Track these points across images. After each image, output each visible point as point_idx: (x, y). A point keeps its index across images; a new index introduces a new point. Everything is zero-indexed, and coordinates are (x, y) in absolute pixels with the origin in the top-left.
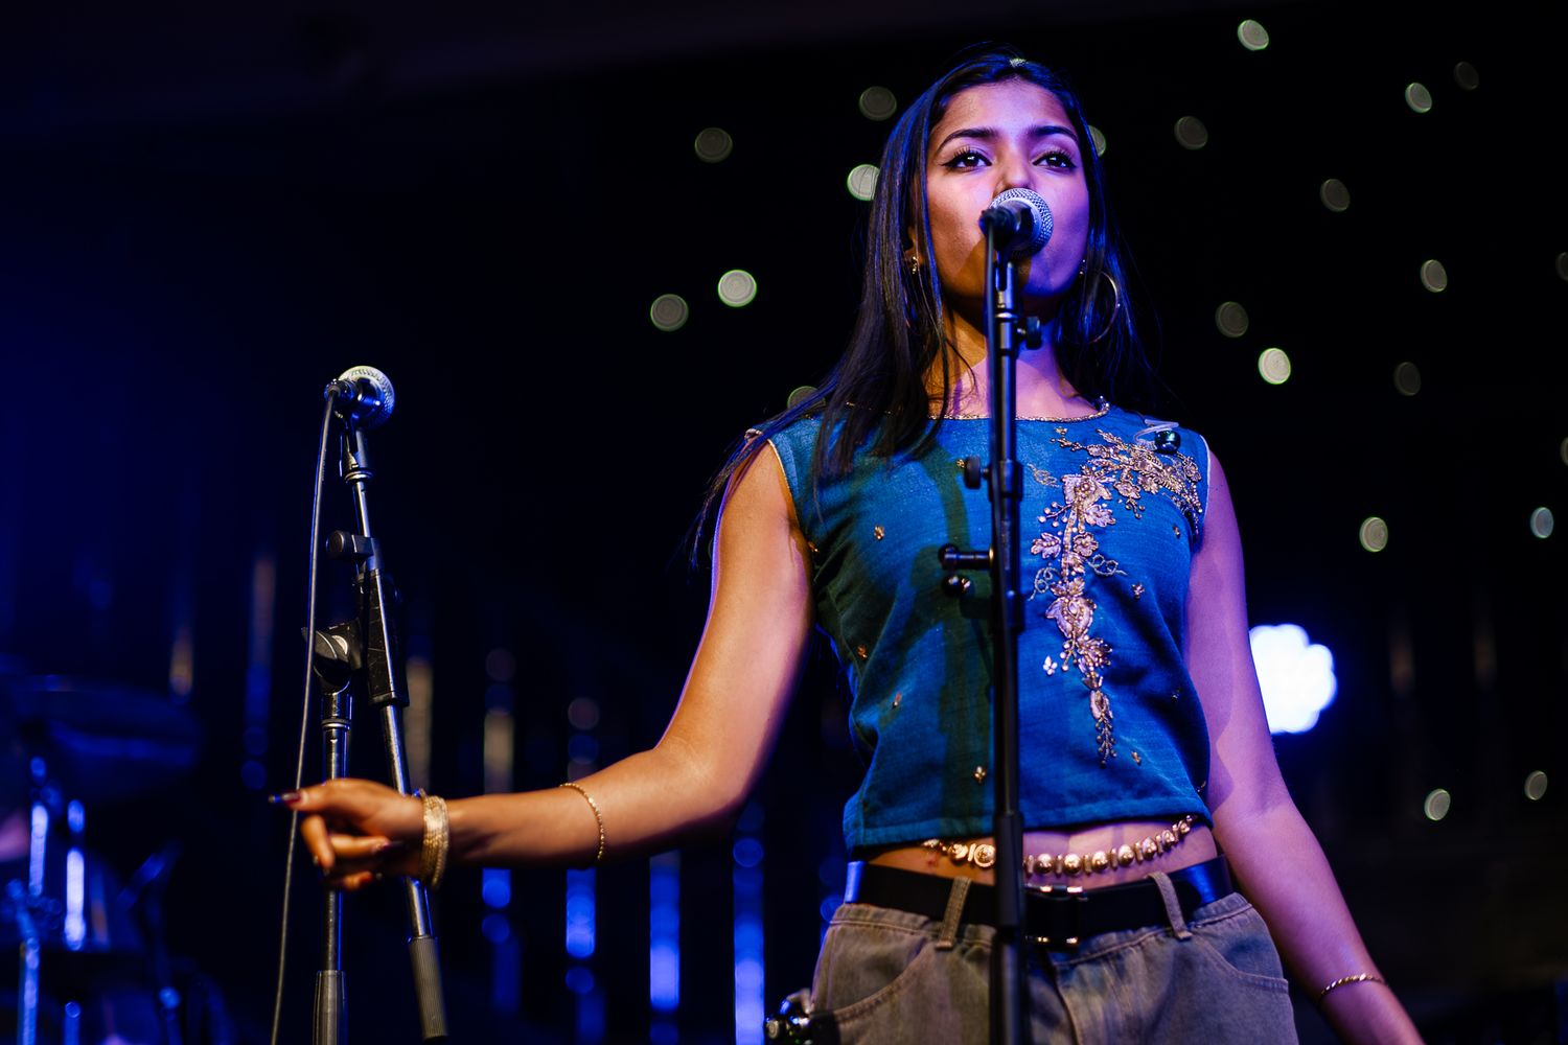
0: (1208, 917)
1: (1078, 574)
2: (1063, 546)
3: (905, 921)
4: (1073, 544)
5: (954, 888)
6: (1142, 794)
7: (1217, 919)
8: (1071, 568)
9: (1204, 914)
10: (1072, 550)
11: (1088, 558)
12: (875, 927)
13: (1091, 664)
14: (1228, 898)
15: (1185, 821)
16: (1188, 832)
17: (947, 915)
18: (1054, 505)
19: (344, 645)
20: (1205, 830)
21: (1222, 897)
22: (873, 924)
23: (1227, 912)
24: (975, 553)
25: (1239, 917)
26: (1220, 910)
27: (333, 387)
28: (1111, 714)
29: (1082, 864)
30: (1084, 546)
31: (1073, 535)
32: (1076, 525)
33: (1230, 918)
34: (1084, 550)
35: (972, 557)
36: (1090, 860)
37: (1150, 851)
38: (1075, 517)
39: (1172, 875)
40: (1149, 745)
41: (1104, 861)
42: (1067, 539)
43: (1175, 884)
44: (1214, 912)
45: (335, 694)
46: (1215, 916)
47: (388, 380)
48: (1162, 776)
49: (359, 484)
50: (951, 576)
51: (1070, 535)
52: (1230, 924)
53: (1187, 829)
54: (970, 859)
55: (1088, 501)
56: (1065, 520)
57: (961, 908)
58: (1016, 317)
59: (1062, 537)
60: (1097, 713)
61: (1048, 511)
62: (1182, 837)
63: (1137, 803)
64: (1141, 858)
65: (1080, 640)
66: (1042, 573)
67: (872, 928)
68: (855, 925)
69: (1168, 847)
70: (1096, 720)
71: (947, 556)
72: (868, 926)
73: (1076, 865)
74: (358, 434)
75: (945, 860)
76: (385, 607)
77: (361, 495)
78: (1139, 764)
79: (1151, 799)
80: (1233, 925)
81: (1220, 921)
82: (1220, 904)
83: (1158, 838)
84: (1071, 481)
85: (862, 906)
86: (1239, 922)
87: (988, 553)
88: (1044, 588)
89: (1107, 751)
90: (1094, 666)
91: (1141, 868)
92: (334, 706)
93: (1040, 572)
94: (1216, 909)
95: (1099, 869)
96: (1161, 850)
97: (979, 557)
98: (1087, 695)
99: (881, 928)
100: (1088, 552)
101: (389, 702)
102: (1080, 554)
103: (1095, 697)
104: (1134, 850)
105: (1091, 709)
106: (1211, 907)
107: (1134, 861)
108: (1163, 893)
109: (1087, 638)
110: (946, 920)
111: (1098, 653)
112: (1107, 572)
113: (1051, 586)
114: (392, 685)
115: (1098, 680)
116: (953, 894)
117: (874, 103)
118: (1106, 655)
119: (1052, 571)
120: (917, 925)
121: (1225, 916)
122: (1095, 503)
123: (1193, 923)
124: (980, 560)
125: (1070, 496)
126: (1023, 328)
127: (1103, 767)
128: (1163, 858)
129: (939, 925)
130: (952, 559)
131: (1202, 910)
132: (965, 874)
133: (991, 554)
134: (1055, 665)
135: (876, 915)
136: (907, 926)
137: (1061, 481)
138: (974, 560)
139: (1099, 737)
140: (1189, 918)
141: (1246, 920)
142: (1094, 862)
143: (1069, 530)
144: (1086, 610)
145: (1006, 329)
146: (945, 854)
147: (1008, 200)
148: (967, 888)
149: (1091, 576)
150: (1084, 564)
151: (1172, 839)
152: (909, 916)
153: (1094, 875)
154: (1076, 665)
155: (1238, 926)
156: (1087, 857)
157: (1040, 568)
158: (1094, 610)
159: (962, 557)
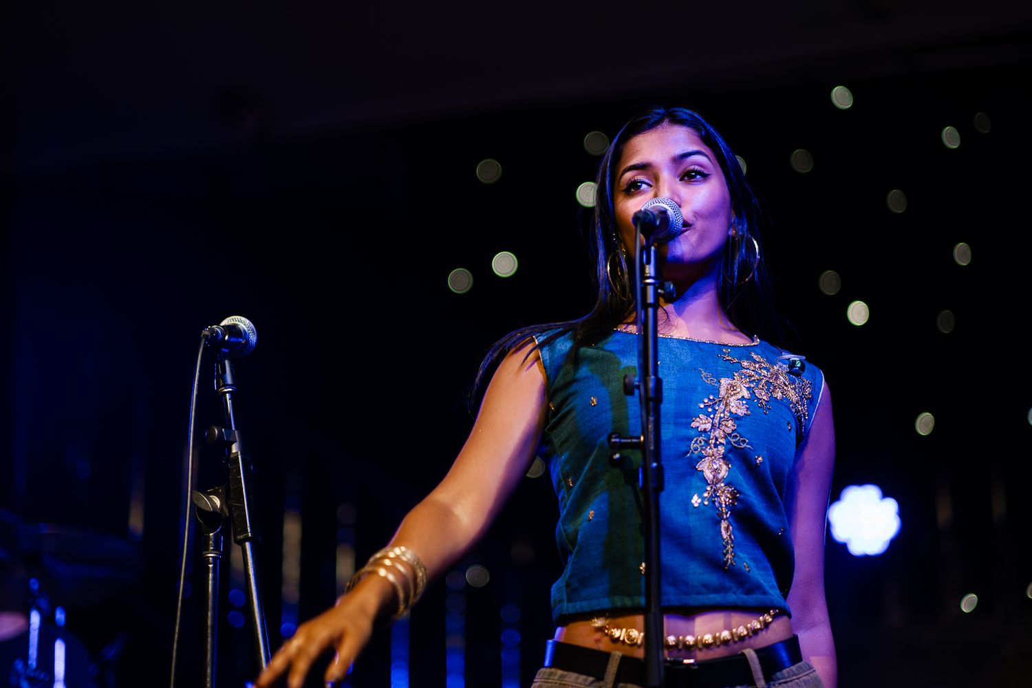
0: (783, 678)
1: (721, 443)
2: (713, 425)
3: (579, 681)
4: (720, 424)
5: (611, 659)
6: (749, 592)
7: (788, 680)
8: (717, 439)
9: (780, 676)
10: (719, 428)
11: (728, 434)
12: (560, 684)
13: (723, 503)
14: (797, 665)
15: (769, 614)
16: (771, 622)
17: (606, 677)
18: (711, 398)
19: (218, 502)
20: (785, 618)
21: (793, 664)
22: (558, 682)
23: (795, 675)
24: (631, 438)
25: (804, 678)
26: (791, 674)
27: (206, 332)
28: (732, 537)
29: (696, 642)
30: (726, 426)
31: (721, 418)
32: (723, 412)
33: (798, 679)
34: (727, 429)
35: (629, 441)
36: (702, 640)
37: (742, 635)
38: (723, 407)
39: (757, 651)
40: (754, 560)
41: (710, 641)
42: (716, 421)
43: (759, 658)
44: (787, 675)
45: (211, 534)
46: (788, 677)
47: (252, 325)
48: (762, 581)
49: (227, 395)
50: (615, 454)
51: (718, 419)
52: (797, 683)
53: (770, 620)
54: (621, 639)
55: (734, 397)
56: (717, 408)
57: (615, 672)
58: (657, 282)
59: (713, 419)
60: (725, 535)
61: (706, 401)
62: (766, 625)
63: (745, 597)
64: (736, 639)
65: (718, 486)
66: (697, 440)
67: (558, 685)
68: (547, 682)
69: (755, 632)
70: (724, 540)
71: (613, 440)
72: (556, 683)
73: (691, 643)
74: (227, 362)
75: (606, 639)
76: (244, 476)
77: (229, 402)
78: (749, 571)
79: (755, 596)
80: (800, 683)
81: (791, 681)
82: (791, 670)
83: (749, 625)
84: (725, 382)
85: (553, 670)
86: (804, 681)
87: (640, 438)
88: (697, 450)
89: (729, 561)
90: (725, 504)
91: (736, 646)
92: (211, 542)
93: (695, 439)
94: (788, 673)
95: (708, 646)
96: (751, 634)
97: (634, 440)
98: (719, 523)
99: (564, 685)
100: (729, 431)
101: (247, 539)
102: (723, 431)
103: (724, 525)
104: (732, 634)
105: (721, 532)
106: (785, 671)
107: (731, 642)
108: (751, 664)
109: (723, 485)
110: (605, 680)
111: (729, 495)
112: (740, 445)
113: (702, 449)
114: (249, 528)
115: (727, 513)
116: (610, 662)
117: (593, 142)
118: (734, 498)
119: (704, 440)
120: (587, 683)
121: (795, 677)
122: (738, 400)
123: (772, 683)
124: (635, 443)
125: (723, 392)
126: (661, 289)
127: (726, 572)
128: (752, 639)
129: (601, 683)
130: (616, 442)
131: (778, 673)
132: (618, 650)
133: (642, 438)
134: (699, 501)
135: (562, 676)
136: (581, 684)
137: (719, 382)
138: (630, 443)
139: (725, 551)
140: (769, 679)
141: (809, 680)
142: (704, 641)
143: (718, 415)
144: (724, 467)
145: (650, 290)
146: (607, 634)
147: (653, 205)
148: (619, 659)
149: (729, 446)
150: (725, 437)
151: (759, 626)
152: (582, 677)
153: (705, 650)
154: (714, 502)
155: (803, 684)
156: (699, 638)
157: (695, 437)
158: (729, 468)
159: (623, 441)
